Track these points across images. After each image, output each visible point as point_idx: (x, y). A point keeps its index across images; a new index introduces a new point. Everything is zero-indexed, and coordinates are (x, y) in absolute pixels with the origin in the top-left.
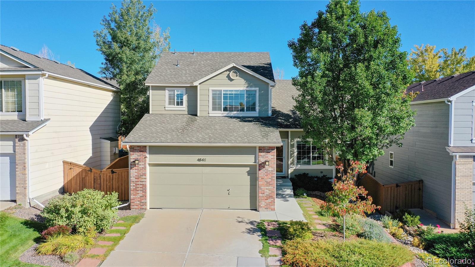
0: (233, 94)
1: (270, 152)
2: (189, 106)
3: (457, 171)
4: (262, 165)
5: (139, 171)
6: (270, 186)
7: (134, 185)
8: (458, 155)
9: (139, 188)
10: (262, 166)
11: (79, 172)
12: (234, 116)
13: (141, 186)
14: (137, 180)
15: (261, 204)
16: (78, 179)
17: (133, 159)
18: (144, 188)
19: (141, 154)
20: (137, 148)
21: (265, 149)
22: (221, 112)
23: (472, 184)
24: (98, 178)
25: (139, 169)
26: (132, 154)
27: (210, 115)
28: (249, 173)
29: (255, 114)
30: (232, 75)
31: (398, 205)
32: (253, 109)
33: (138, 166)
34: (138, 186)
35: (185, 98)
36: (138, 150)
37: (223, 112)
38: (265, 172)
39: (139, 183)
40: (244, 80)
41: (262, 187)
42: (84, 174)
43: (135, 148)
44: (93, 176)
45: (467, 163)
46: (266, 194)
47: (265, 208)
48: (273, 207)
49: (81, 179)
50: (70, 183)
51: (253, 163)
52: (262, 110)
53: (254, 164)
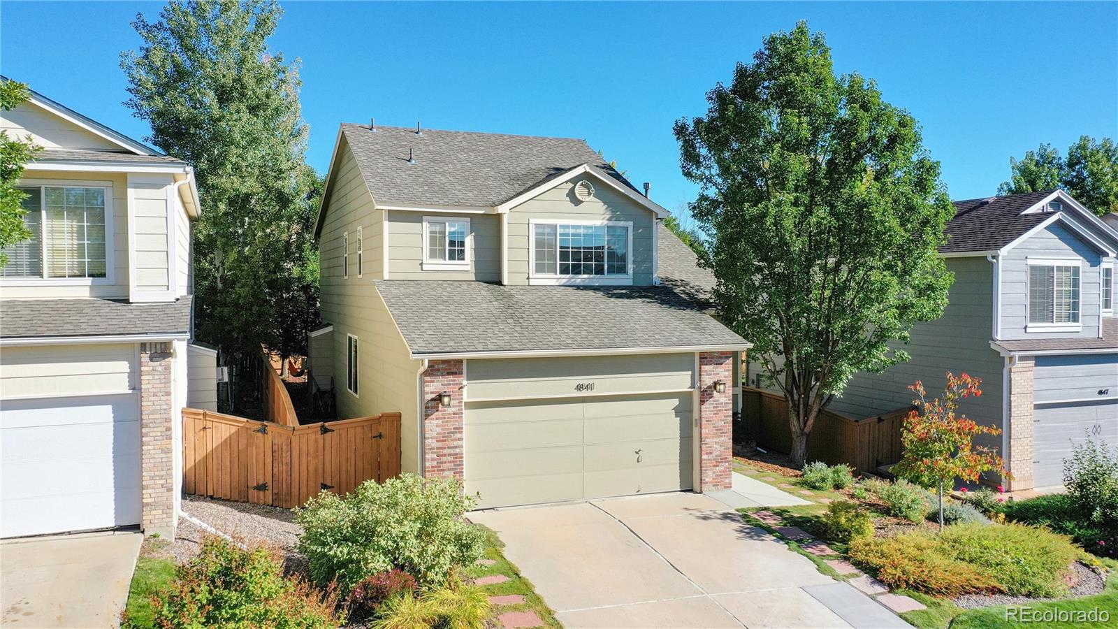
0: (579, 235)
1: (721, 364)
2: (477, 262)
3: (1013, 385)
4: (709, 392)
5: (447, 422)
6: (722, 436)
7: (435, 456)
8: (1017, 354)
9: (445, 462)
10: (706, 394)
11: (228, 435)
12: (582, 284)
13: (451, 458)
14: (441, 443)
15: (706, 477)
16: (227, 455)
17: (432, 393)
18: (458, 463)
19: (451, 380)
20: (441, 366)
21: (713, 358)
22: (555, 276)
23: (1033, 408)
24: (284, 448)
25: (445, 418)
26: (429, 382)
27: (532, 282)
28: (678, 411)
29: (626, 280)
30: (579, 191)
31: (880, 458)
32: (622, 270)
33: (445, 411)
34: (444, 459)
35: (469, 242)
36: (445, 369)
37: (559, 276)
38: (713, 408)
39: (446, 451)
40: (603, 204)
41: (708, 440)
42: (243, 442)
43: (436, 367)
44: (268, 445)
45: (1027, 369)
46: (715, 454)
47: (714, 486)
48: (727, 481)
49: (236, 454)
50: (202, 468)
51: (690, 388)
52: (640, 272)
53: (690, 390)
